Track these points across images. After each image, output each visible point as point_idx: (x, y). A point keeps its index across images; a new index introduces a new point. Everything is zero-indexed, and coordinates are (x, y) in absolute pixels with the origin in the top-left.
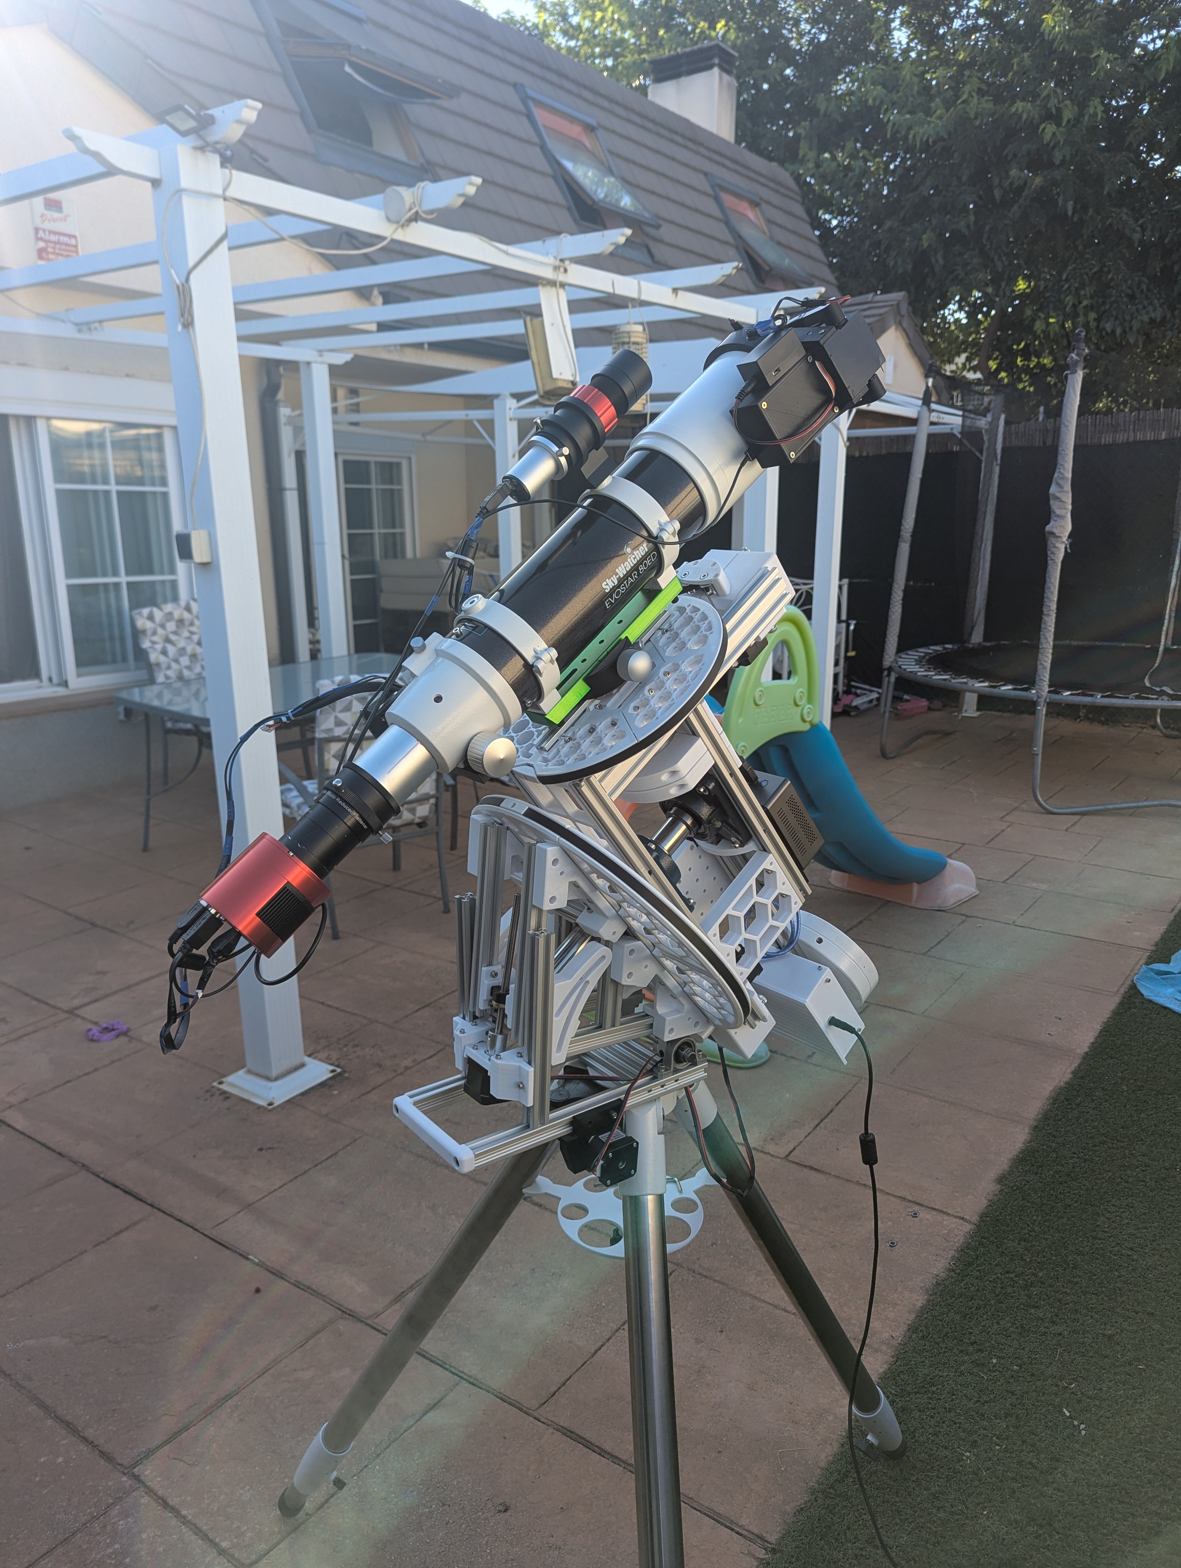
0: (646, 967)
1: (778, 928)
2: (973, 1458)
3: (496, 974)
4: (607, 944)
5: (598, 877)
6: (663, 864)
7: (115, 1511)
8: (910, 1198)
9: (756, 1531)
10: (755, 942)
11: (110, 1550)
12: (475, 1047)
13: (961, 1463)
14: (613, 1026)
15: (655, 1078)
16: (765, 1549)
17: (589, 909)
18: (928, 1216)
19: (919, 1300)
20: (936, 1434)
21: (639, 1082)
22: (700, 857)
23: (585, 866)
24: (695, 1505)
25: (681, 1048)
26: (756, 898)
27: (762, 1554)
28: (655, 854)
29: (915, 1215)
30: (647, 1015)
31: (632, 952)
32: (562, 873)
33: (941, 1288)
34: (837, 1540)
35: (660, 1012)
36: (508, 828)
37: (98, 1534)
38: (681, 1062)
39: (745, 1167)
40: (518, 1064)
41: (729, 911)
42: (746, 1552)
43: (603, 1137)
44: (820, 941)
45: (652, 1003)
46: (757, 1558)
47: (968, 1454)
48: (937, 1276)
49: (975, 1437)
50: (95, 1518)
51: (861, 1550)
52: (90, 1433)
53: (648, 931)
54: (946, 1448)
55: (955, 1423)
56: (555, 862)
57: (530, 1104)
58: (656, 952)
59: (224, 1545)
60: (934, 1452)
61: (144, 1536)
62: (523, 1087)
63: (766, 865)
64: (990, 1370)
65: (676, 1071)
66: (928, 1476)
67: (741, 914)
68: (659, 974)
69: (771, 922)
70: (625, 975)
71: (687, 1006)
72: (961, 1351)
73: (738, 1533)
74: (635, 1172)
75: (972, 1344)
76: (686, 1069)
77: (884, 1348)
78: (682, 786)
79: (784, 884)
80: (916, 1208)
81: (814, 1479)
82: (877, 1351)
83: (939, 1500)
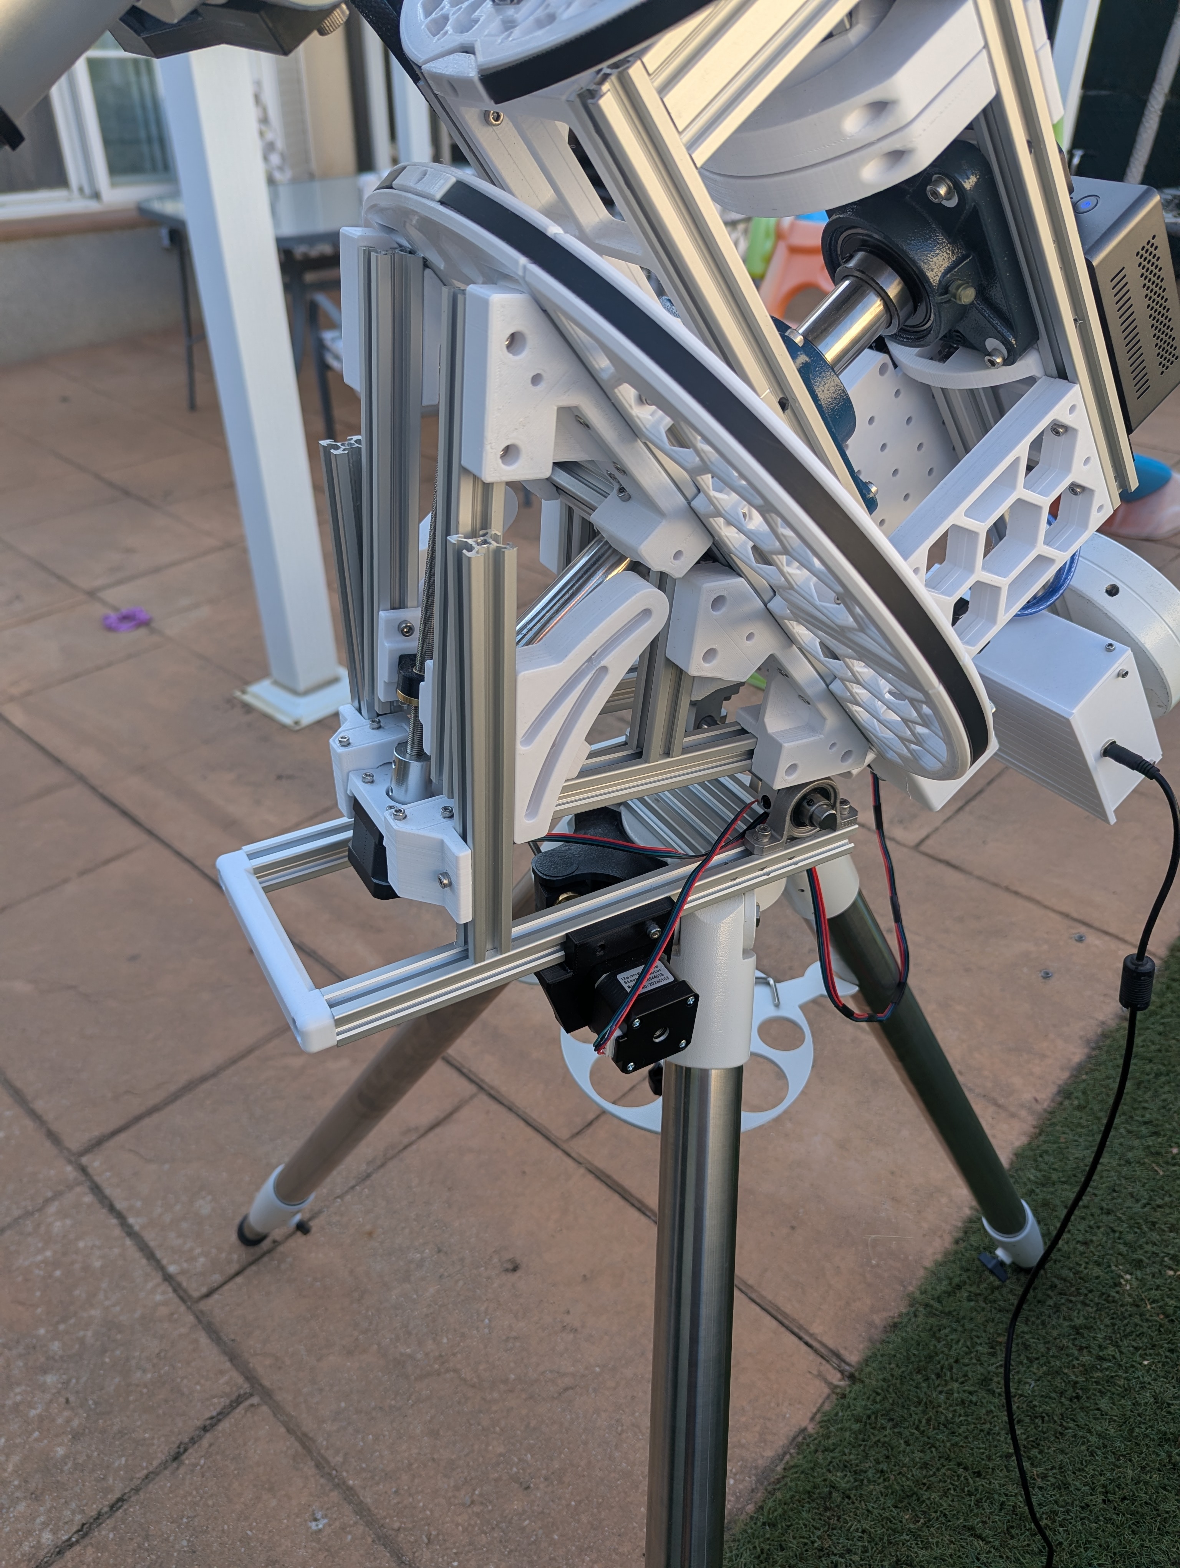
0: (750, 637)
1: (1051, 561)
2: (1135, 1283)
3: (411, 630)
4: (663, 581)
5: (641, 400)
6: (819, 391)
7: (52, 1209)
8: (1075, 915)
9: (831, 1344)
10: (996, 589)
11: (39, 1258)
12: (369, 779)
13: (1118, 1289)
14: (667, 753)
15: (748, 853)
16: (842, 1372)
17: (622, 490)
18: (1097, 942)
19: (1077, 1054)
20: (1085, 1243)
21: (717, 858)
22: (897, 393)
23: (602, 364)
24: (754, 1296)
25: (807, 799)
26: (1021, 492)
27: (835, 1378)
28: (803, 358)
29: (1080, 939)
30: (743, 732)
31: (718, 602)
32: (536, 379)
33: (1108, 1042)
34: (938, 1376)
35: (771, 730)
36: (426, 264)
37: (29, 1234)
38: (803, 824)
39: (892, 966)
40: (439, 836)
41: (958, 517)
42: (815, 1372)
43: (627, 978)
44: (1113, 591)
45: (757, 712)
46: (829, 1384)
47: (1128, 1277)
48: (1103, 1023)
49: (1139, 1255)
50: (28, 1214)
51: (971, 1393)
52: (39, 1105)
53: (762, 556)
54: (1099, 1264)
55: (1114, 1231)
56: (514, 341)
57: (465, 915)
58: (776, 605)
59: (172, 1269)
60: (1082, 1269)
61: (81, 1244)
62: (450, 884)
63: (1059, 413)
64: (1167, 1163)
65: (793, 839)
66: (1071, 1301)
67: (982, 527)
68: (779, 655)
69: (1042, 548)
70: (699, 651)
71: (831, 719)
72: (1130, 1132)
73: (807, 1344)
74: (687, 1044)
75: (1145, 1123)
76: (815, 837)
77: (1023, 1113)
78: (897, 156)
79: (1087, 460)
80: (1083, 930)
81: (914, 1282)
82: (1013, 1115)
83: (1083, 1337)
